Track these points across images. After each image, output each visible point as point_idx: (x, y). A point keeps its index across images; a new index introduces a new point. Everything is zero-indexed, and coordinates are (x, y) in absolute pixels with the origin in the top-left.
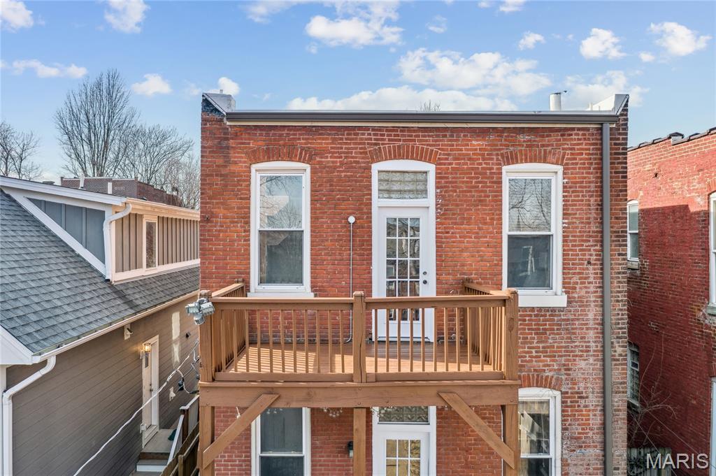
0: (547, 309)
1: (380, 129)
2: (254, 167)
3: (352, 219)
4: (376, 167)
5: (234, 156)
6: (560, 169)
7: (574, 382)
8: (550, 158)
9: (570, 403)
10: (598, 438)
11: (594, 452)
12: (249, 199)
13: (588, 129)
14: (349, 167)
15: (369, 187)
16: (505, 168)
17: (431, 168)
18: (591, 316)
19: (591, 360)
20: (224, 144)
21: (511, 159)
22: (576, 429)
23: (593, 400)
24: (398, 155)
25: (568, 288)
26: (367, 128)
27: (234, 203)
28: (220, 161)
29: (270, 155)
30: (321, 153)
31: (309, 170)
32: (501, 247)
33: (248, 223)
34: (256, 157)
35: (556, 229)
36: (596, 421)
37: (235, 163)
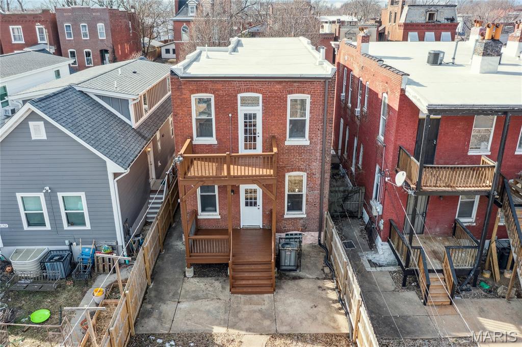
0: (303, 146)
1: (241, 81)
2: (192, 96)
3: (230, 115)
4: (239, 96)
5: (184, 92)
6: (309, 96)
7: (311, 170)
8: (305, 92)
9: (310, 177)
10: (319, 187)
11: (317, 192)
12: (191, 107)
13: (320, 81)
14: (229, 95)
15: (237, 103)
16: (288, 96)
17: (260, 96)
18: (318, 148)
19: (318, 162)
20: (180, 87)
21: (291, 92)
22: (311, 185)
23: (318, 175)
24: (247, 91)
25: (311, 138)
26: (236, 81)
27: (185, 109)
28: (179, 94)
29: (198, 91)
30: (218, 90)
31: (213, 96)
32: (286, 124)
33: (191, 116)
34: (193, 92)
35: (307, 118)
36: (318, 182)
37: (185, 94)
